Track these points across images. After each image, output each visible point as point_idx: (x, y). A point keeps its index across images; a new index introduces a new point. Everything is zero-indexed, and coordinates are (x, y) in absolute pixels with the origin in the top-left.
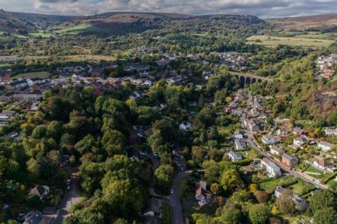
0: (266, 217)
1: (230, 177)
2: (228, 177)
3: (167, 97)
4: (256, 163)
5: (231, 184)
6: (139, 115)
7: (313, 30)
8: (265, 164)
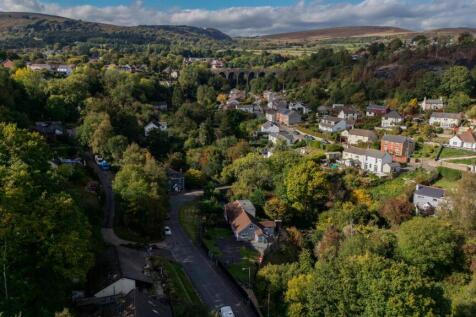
0: (453, 244)
1: (310, 178)
2: (304, 176)
3: (109, 85)
4: (333, 161)
5: (313, 192)
6: (49, 95)
7: (296, 45)
8: (354, 157)
